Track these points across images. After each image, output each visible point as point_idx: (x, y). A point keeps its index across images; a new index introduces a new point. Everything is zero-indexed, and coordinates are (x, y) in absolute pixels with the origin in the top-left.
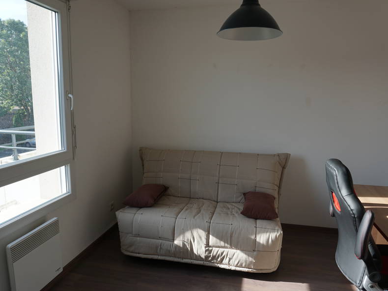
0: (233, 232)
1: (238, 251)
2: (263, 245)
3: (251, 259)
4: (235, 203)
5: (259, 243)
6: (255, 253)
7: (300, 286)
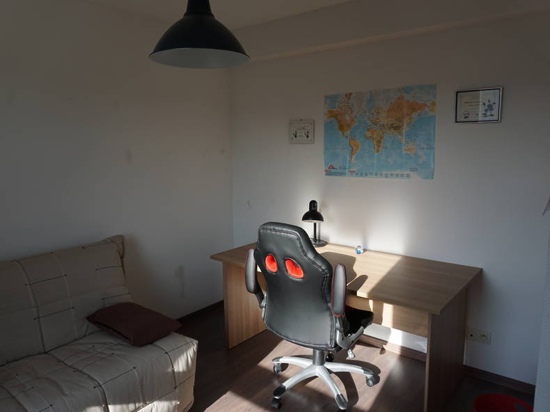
0: (143, 378)
1: (156, 403)
2: (184, 372)
3: (174, 403)
4: (81, 338)
5: (179, 373)
6: (177, 390)
7: (226, 398)
